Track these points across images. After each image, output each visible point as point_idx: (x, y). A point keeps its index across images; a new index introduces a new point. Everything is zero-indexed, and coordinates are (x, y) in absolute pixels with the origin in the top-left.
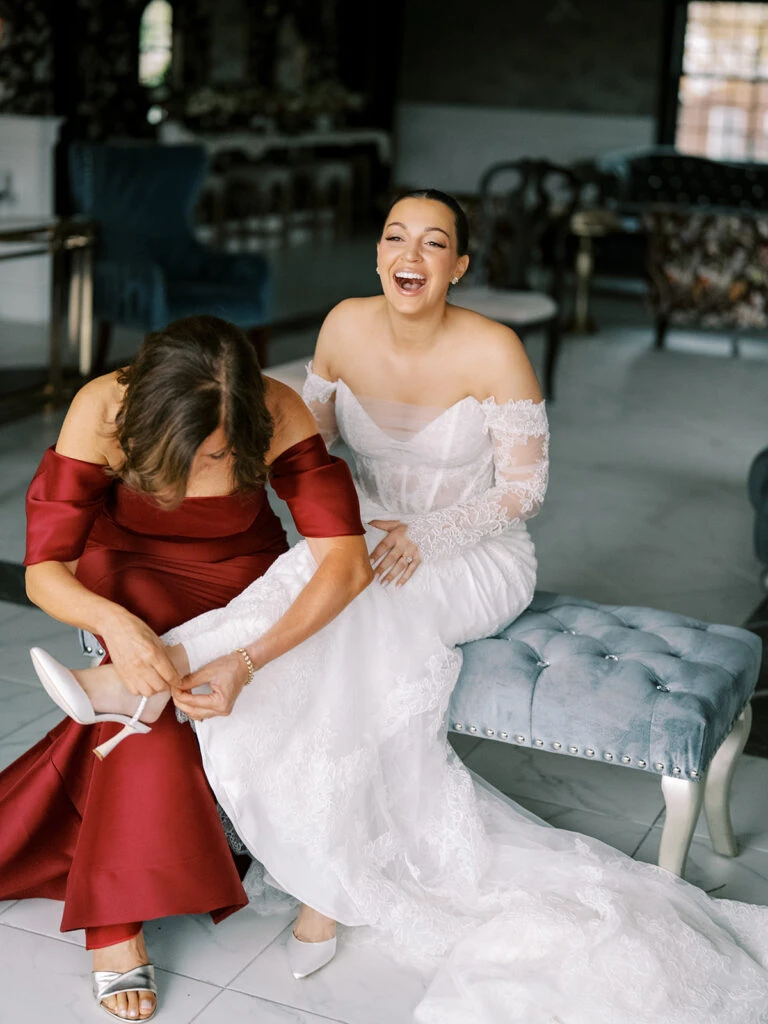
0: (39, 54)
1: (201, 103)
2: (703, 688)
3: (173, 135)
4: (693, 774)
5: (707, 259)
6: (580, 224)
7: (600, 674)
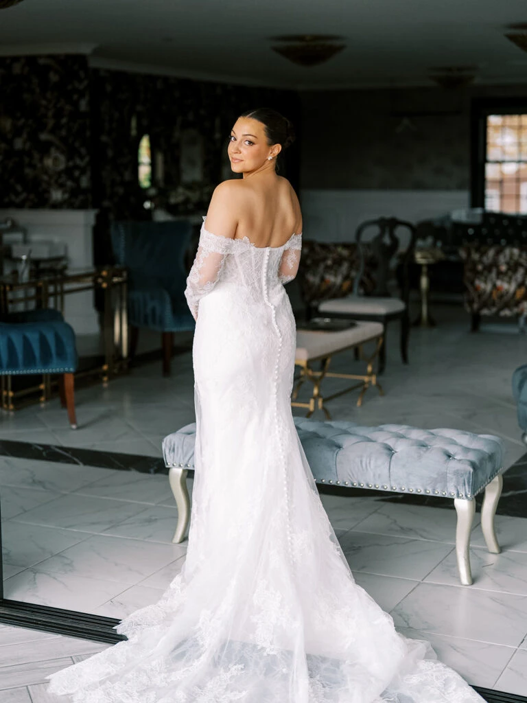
0: (83, 171)
1: (177, 197)
2: (472, 457)
3: (161, 216)
4: (469, 496)
5: (500, 274)
6: (419, 258)
7: (422, 452)
